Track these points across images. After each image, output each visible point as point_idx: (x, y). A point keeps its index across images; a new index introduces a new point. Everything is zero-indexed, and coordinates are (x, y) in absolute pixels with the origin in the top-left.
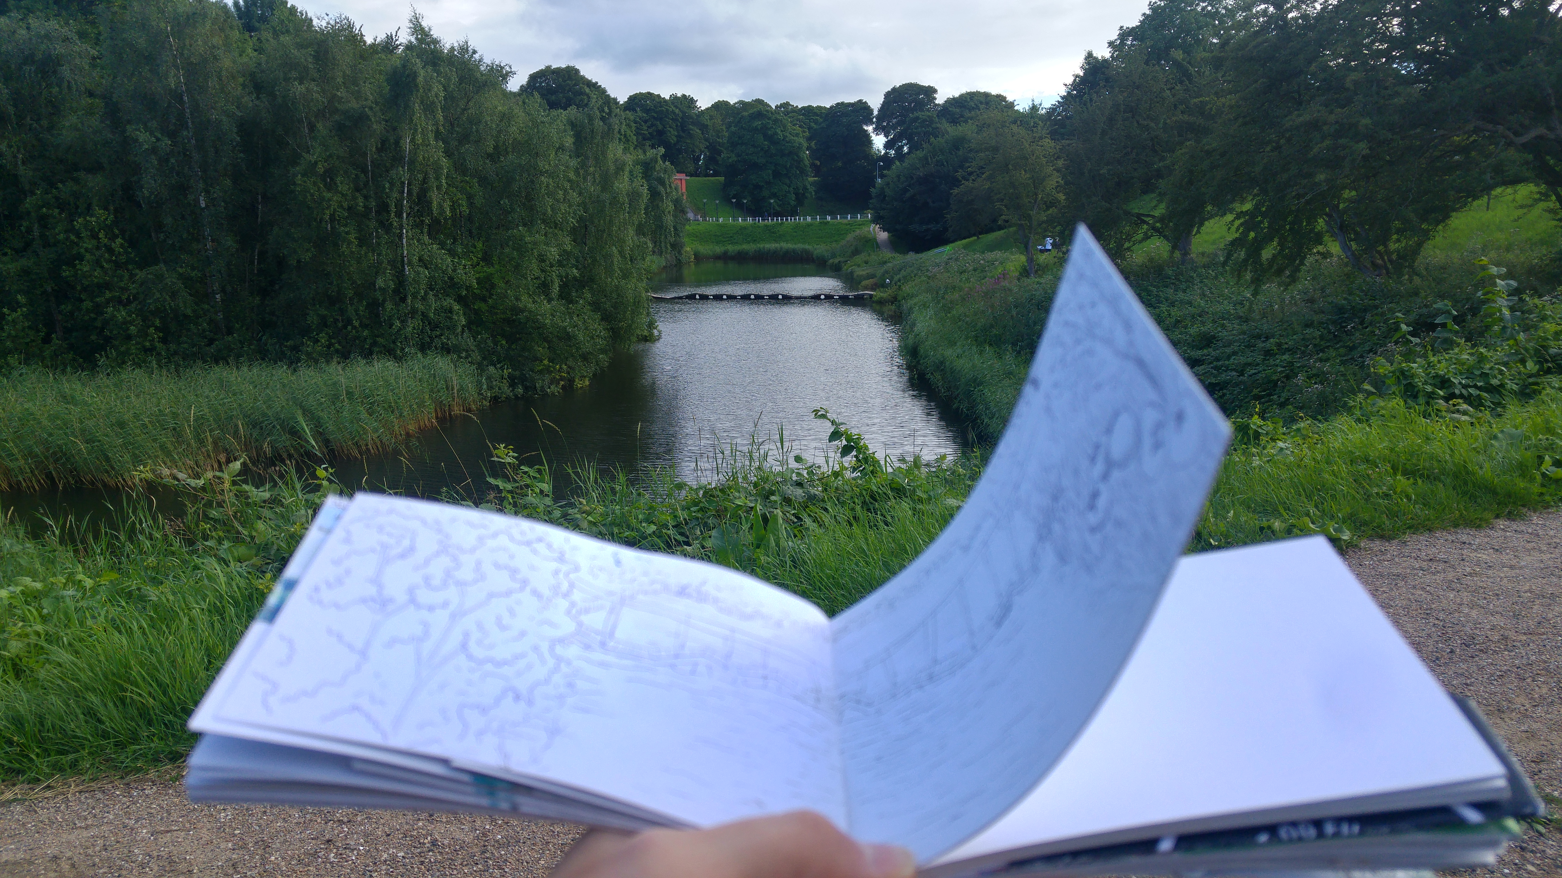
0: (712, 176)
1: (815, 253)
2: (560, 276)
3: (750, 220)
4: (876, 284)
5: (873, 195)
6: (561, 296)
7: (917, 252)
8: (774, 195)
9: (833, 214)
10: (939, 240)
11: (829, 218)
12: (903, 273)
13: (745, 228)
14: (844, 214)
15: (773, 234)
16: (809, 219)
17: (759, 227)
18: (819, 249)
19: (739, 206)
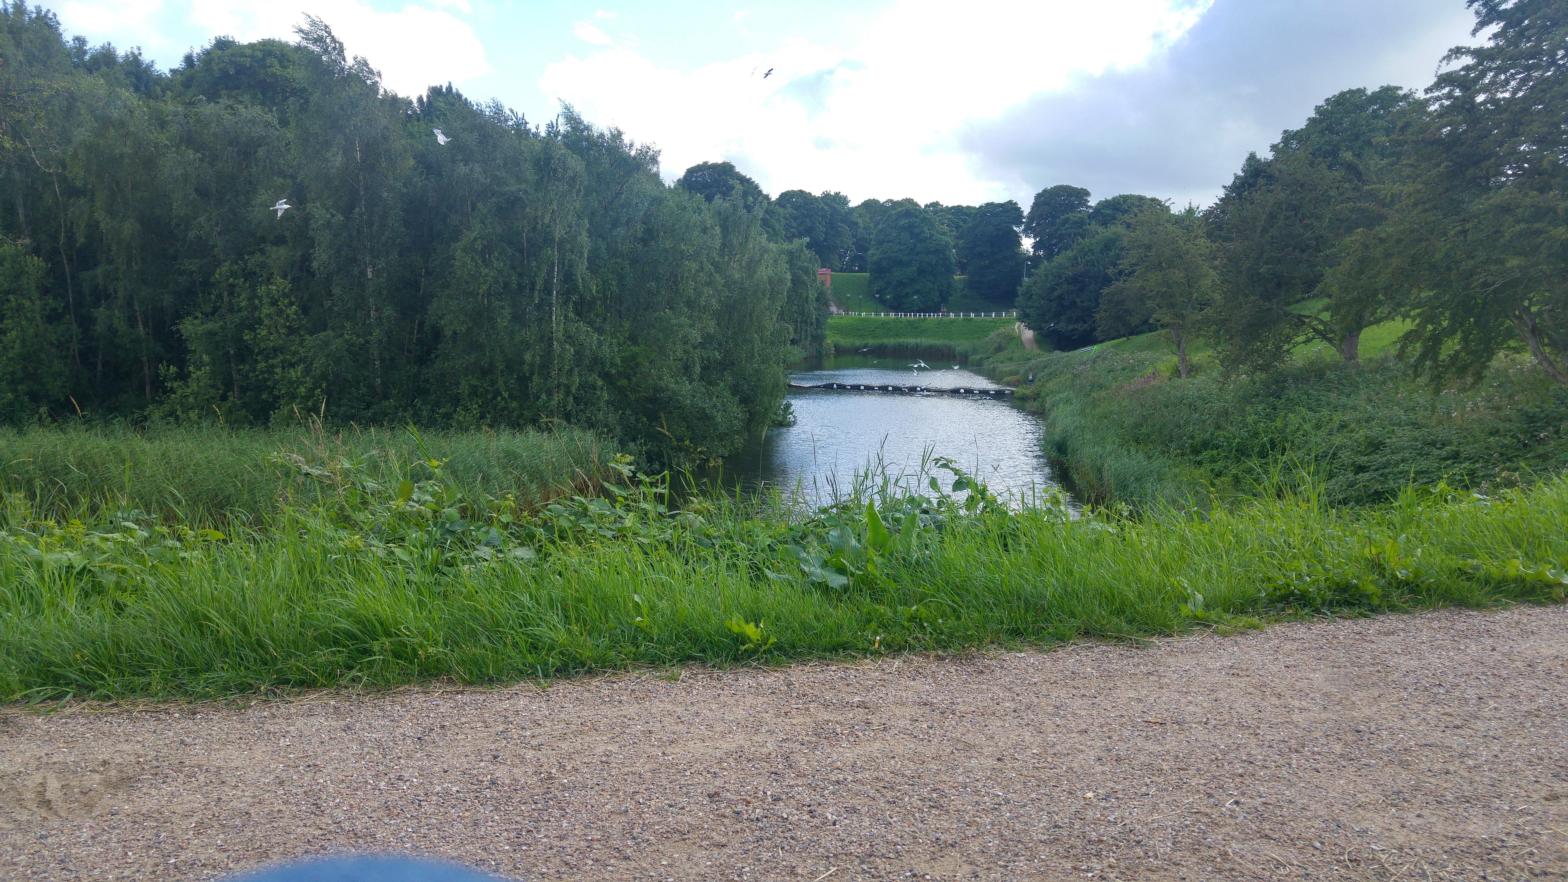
0: (858, 271)
1: (958, 349)
2: (702, 359)
3: (892, 315)
4: (1018, 381)
5: (1019, 293)
6: (702, 379)
7: (1063, 350)
8: (917, 292)
9: (977, 311)
10: (1087, 339)
11: (972, 315)
12: (1047, 371)
13: (887, 323)
14: (988, 311)
15: (914, 329)
16: (952, 315)
17: (901, 322)
18: (961, 345)
19: (882, 301)
